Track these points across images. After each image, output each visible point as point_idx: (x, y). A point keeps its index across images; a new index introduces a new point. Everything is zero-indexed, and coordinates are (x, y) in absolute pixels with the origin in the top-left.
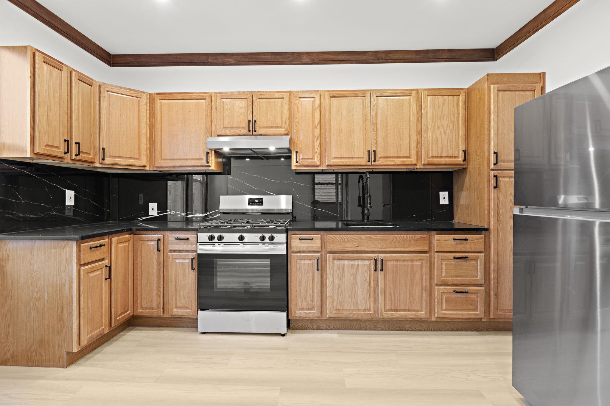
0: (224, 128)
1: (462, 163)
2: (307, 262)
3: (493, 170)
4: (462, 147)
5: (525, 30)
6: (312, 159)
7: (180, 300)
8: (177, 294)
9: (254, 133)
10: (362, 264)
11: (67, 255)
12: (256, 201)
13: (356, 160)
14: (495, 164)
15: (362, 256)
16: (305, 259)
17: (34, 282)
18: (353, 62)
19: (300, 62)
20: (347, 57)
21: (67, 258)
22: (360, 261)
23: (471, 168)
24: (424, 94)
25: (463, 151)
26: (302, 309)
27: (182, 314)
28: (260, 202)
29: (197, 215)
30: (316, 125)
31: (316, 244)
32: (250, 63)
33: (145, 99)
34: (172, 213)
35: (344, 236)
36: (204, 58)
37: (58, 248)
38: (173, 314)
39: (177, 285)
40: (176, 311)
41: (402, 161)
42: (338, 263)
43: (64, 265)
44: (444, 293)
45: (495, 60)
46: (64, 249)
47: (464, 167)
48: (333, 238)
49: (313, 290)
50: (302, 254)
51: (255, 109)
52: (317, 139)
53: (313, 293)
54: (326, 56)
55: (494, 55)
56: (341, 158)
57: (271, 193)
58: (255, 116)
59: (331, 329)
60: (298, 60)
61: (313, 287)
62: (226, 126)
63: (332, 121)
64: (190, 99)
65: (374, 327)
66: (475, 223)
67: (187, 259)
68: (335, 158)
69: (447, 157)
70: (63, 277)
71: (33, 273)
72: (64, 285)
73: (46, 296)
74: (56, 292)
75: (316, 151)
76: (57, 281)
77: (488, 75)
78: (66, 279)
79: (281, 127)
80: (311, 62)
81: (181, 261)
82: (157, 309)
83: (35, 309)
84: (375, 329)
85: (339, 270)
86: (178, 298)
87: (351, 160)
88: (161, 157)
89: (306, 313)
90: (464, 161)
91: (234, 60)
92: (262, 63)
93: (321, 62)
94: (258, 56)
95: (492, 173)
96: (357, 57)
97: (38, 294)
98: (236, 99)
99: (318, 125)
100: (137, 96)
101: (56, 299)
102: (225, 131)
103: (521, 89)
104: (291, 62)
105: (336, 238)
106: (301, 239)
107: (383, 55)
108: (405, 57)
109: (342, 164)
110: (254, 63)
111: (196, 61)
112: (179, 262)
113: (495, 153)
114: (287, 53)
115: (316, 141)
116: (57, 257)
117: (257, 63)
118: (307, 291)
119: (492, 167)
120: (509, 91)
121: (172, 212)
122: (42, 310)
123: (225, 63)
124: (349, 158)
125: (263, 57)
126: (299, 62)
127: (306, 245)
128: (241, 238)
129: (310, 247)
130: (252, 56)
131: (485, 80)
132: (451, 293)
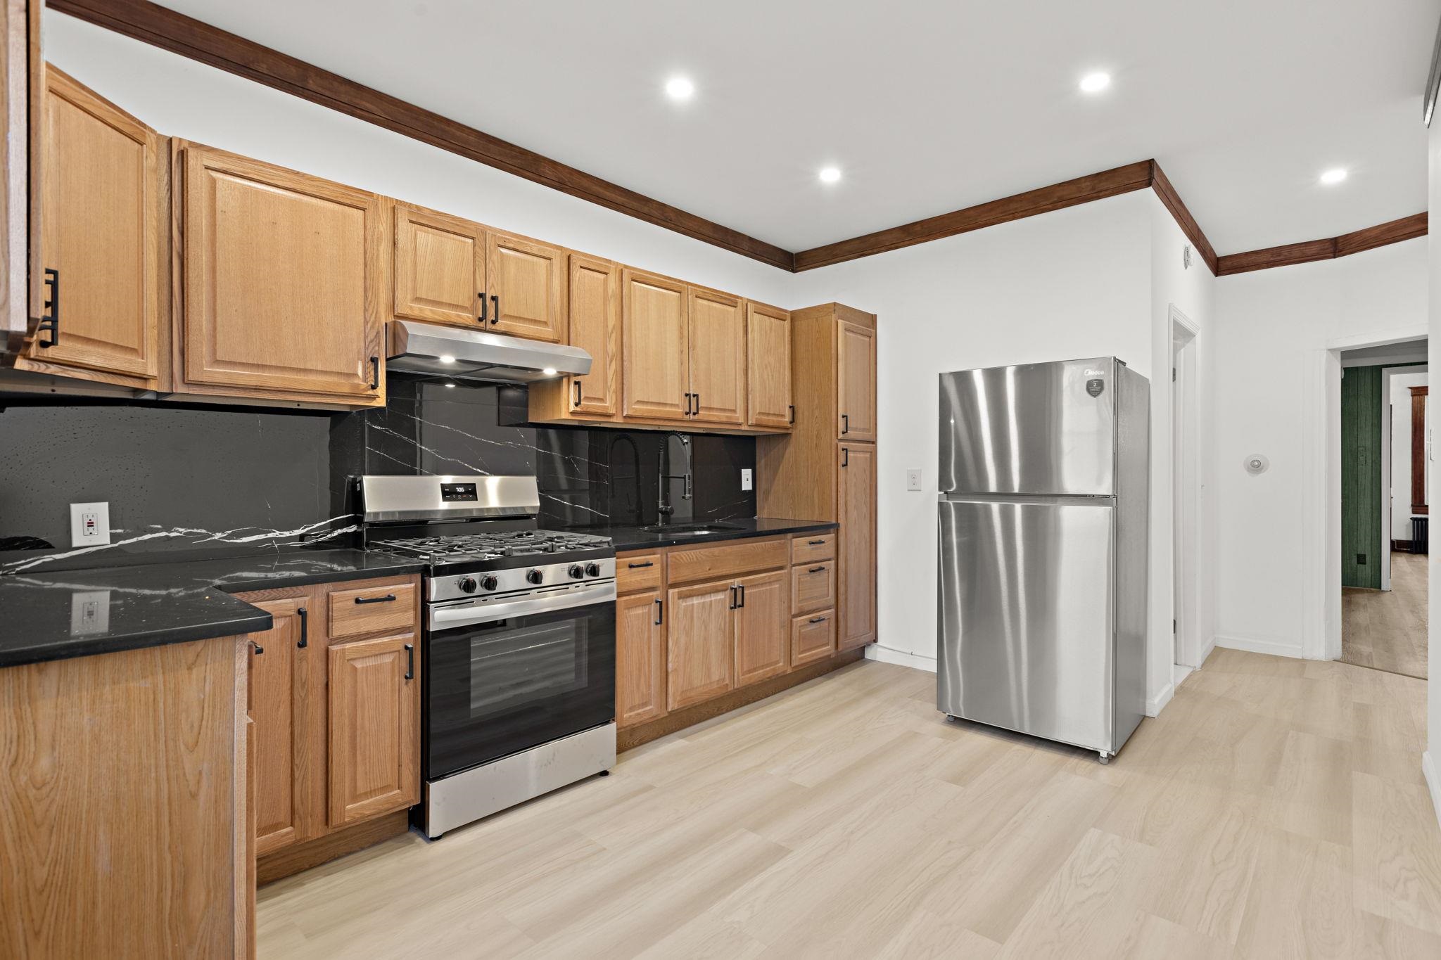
0: (418, 300)
1: (789, 425)
2: (639, 611)
3: (841, 440)
4: (788, 403)
5: (847, 247)
6: (601, 400)
7: (366, 773)
8: (359, 758)
9: (490, 326)
10: (716, 600)
11: (207, 689)
12: (461, 490)
13: (668, 409)
14: (843, 433)
15: (716, 586)
16: (636, 607)
17: (37, 826)
18: (630, 211)
19: (538, 178)
20: (621, 199)
21: (206, 701)
22: (712, 595)
23: (799, 433)
24: (751, 307)
25: (790, 407)
26: (631, 709)
27: (374, 809)
28: (471, 492)
29: (270, 535)
30: (610, 331)
31: (653, 575)
32: (426, 136)
33: (153, 152)
34: (172, 535)
35: (692, 552)
36: (293, 71)
37: (163, 673)
38: (346, 820)
39: (358, 733)
40: (355, 809)
41: (727, 417)
42: (684, 604)
43: (192, 726)
44: (802, 626)
45: (794, 271)
46: (194, 671)
47: (789, 432)
48: (678, 557)
49: (650, 666)
50: (633, 597)
51: (493, 268)
52: (611, 362)
53: (650, 671)
54: (585, 183)
55: (792, 264)
56: (647, 403)
57: (479, 471)
58: (493, 285)
59: (661, 736)
60: (534, 171)
61: (649, 660)
62: (424, 296)
63: (633, 328)
64: (316, 197)
65: (718, 710)
66: (806, 516)
67: (389, 653)
68: (639, 402)
69: (774, 414)
70: (187, 771)
71: (32, 792)
72: (194, 796)
73: (103, 862)
74: (155, 832)
75: (609, 384)
76: (159, 790)
77: (835, 304)
78: (200, 773)
79: (545, 323)
80: (557, 184)
81: (371, 662)
82: (292, 825)
83: (37, 934)
84: (719, 712)
85: (686, 617)
86: (360, 769)
87: (661, 408)
88: (214, 352)
89: (639, 714)
90: (791, 423)
91: (386, 114)
92: (455, 147)
93: (576, 192)
94: (447, 128)
95: (842, 445)
96: (635, 204)
97: (60, 870)
98: (448, 232)
99: (612, 332)
100: (135, 136)
101: (155, 857)
102: (421, 310)
103: (861, 332)
104: (521, 171)
105: (682, 558)
106: (631, 566)
107: (672, 216)
108: (701, 229)
109: (649, 415)
110: (437, 140)
111: (263, 68)
112: (365, 665)
113: (843, 417)
114: (511, 145)
115: (610, 365)
116: (161, 705)
117: (444, 143)
118: (640, 670)
119: (841, 436)
120: (853, 332)
121: (175, 531)
122: (79, 922)
123: (358, 111)
124: (659, 404)
125: (458, 133)
126: (534, 176)
127: (638, 578)
128: (536, 578)
129: (644, 580)
130: (431, 121)
131: (830, 310)
132: (806, 625)
